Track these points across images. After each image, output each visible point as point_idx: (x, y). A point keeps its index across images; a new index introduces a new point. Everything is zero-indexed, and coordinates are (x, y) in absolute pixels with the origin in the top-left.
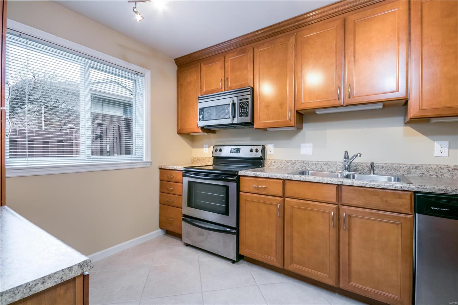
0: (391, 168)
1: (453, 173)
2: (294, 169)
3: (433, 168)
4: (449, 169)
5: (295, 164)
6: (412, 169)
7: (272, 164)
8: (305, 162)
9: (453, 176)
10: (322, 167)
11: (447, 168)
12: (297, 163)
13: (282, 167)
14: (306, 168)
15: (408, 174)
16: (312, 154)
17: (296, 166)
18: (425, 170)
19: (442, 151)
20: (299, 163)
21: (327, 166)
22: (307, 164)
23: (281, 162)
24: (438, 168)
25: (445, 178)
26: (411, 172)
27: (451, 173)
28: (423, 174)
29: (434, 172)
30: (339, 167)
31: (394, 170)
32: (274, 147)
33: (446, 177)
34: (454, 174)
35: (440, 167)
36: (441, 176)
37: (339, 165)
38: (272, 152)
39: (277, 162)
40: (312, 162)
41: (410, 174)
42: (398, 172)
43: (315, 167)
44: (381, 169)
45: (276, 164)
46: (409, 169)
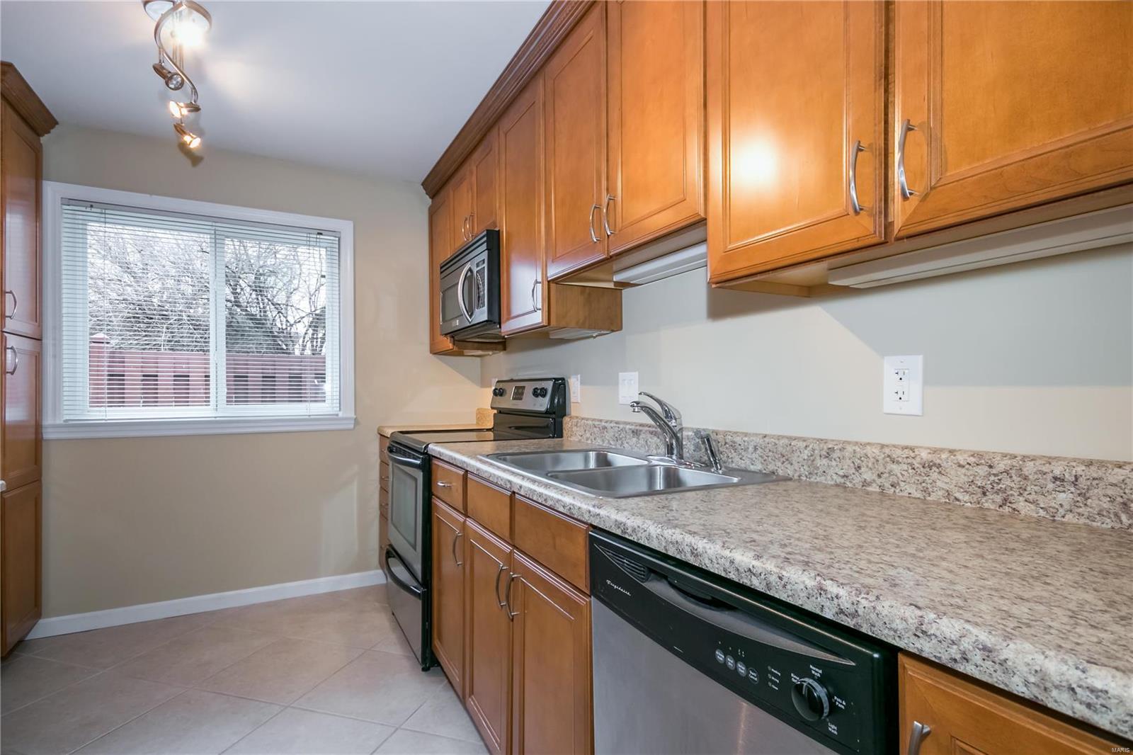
0: (773, 452)
1: (927, 478)
3: (869, 455)
4: (914, 462)
6: (818, 458)
9: (925, 490)
11: (907, 458)
15: (810, 474)
18: (849, 462)
19: (900, 395)
24: (884, 459)
25: (903, 497)
26: (818, 467)
27: (921, 479)
28: (847, 477)
29: (873, 473)
31: (779, 459)
33: (905, 494)
34: (929, 486)
35: (889, 456)
36: (893, 489)
41: (816, 474)
42: (789, 466)
44: (752, 453)
46: (812, 456)
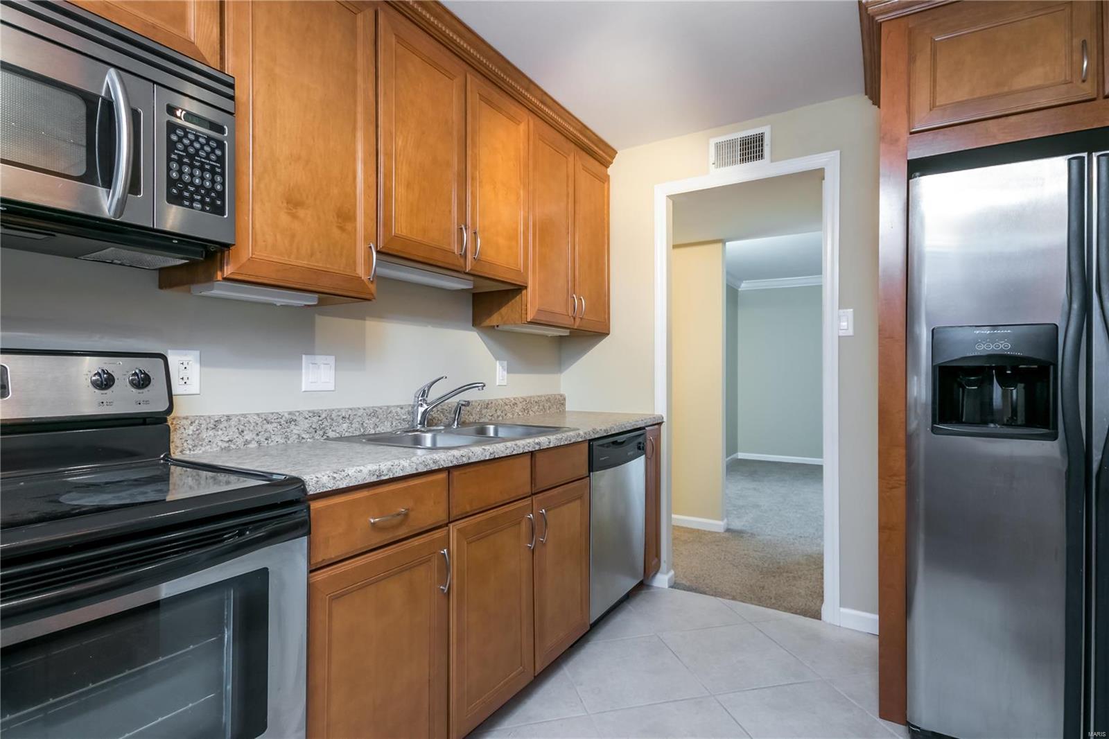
2: (289, 442)
5: (292, 427)
7: (204, 435)
8: (323, 416)
10: (364, 424)
12: (300, 419)
13: (247, 443)
14: (324, 433)
16: (333, 389)
17: (296, 430)
20: (307, 419)
21: (374, 419)
22: (329, 420)
23: (244, 425)
30: (396, 419)
32: (203, 363)
37: (397, 413)
38: (194, 387)
39: (225, 424)
40: (339, 414)
43: (348, 428)
45: (220, 432)
